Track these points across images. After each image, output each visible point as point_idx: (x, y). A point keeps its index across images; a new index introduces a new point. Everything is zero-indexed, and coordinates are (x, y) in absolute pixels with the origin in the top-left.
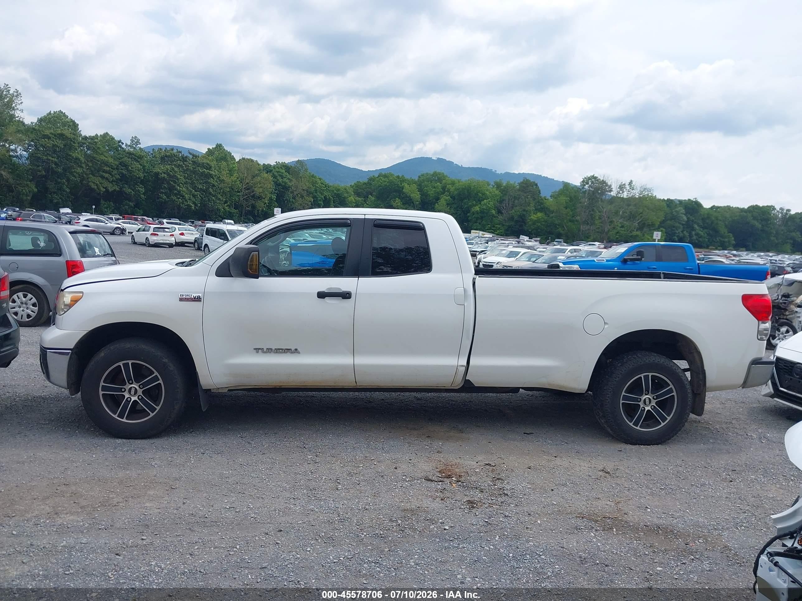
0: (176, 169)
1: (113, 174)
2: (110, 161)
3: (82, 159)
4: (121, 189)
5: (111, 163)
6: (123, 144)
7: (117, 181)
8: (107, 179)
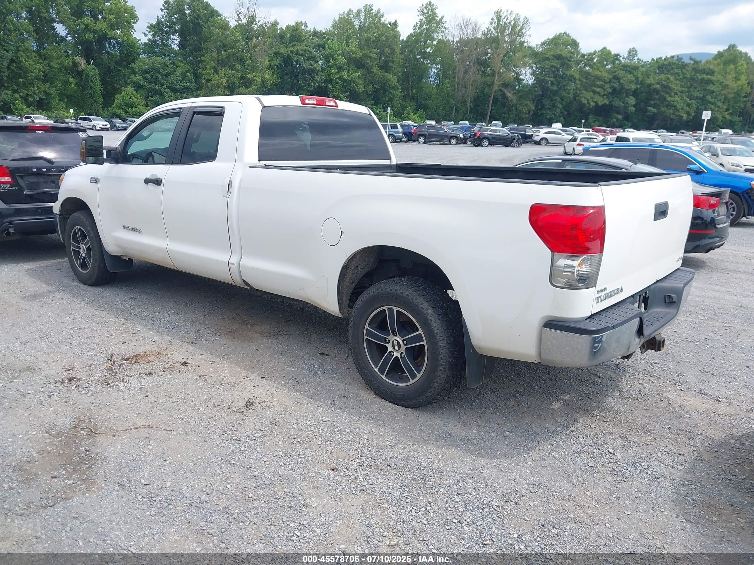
0: (672, 78)
1: (605, 88)
2: (604, 76)
3: (577, 76)
4: (610, 102)
5: (605, 77)
6: (621, 57)
7: (607, 96)
8: (598, 93)
